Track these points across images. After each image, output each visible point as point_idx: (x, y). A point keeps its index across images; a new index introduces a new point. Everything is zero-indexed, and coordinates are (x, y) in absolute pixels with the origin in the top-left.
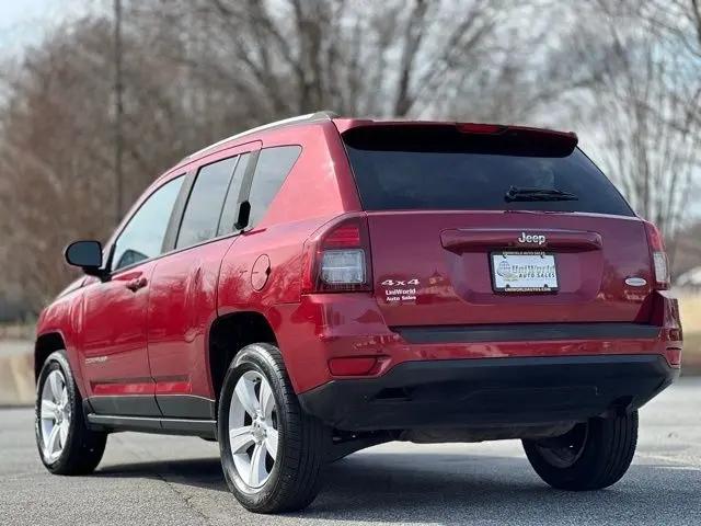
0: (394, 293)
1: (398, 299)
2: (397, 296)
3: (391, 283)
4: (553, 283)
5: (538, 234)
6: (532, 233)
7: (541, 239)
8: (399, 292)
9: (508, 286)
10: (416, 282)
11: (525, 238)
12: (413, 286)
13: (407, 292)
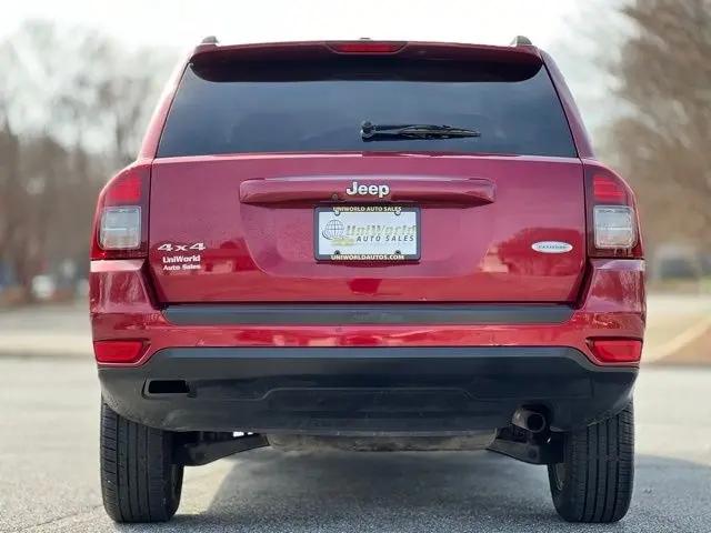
0: (173, 260)
1: (178, 268)
2: (176, 264)
3: (169, 247)
4: (410, 249)
5: (378, 183)
6: (368, 184)
7: (383, 191)
8: (179, 259)
9: (337, 253)
10: (201, 247)
11: (357, 190)
12: (196, 252)
13: (189, 259)
